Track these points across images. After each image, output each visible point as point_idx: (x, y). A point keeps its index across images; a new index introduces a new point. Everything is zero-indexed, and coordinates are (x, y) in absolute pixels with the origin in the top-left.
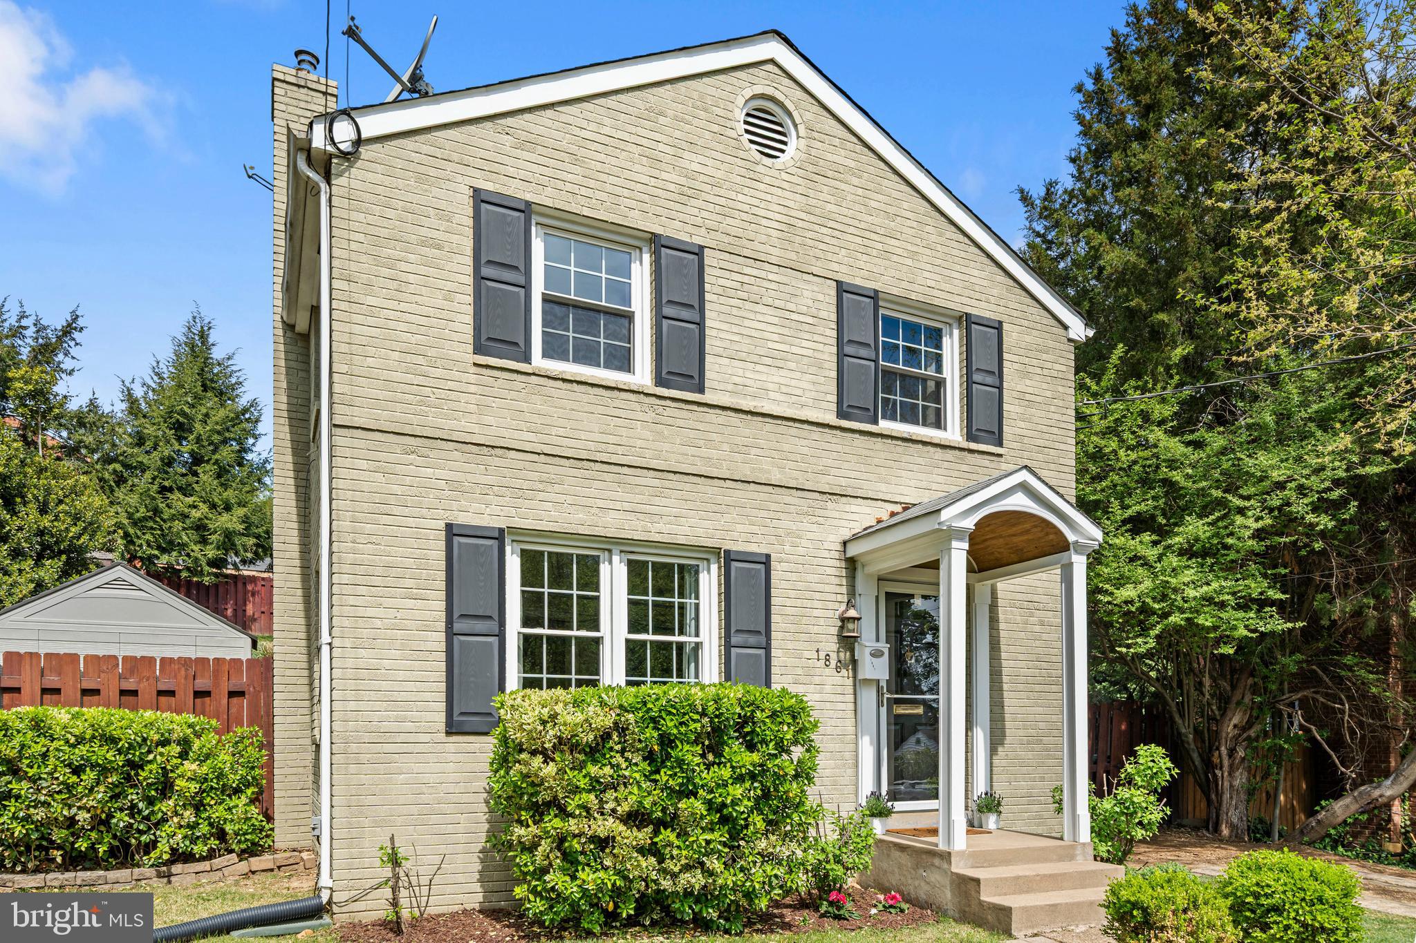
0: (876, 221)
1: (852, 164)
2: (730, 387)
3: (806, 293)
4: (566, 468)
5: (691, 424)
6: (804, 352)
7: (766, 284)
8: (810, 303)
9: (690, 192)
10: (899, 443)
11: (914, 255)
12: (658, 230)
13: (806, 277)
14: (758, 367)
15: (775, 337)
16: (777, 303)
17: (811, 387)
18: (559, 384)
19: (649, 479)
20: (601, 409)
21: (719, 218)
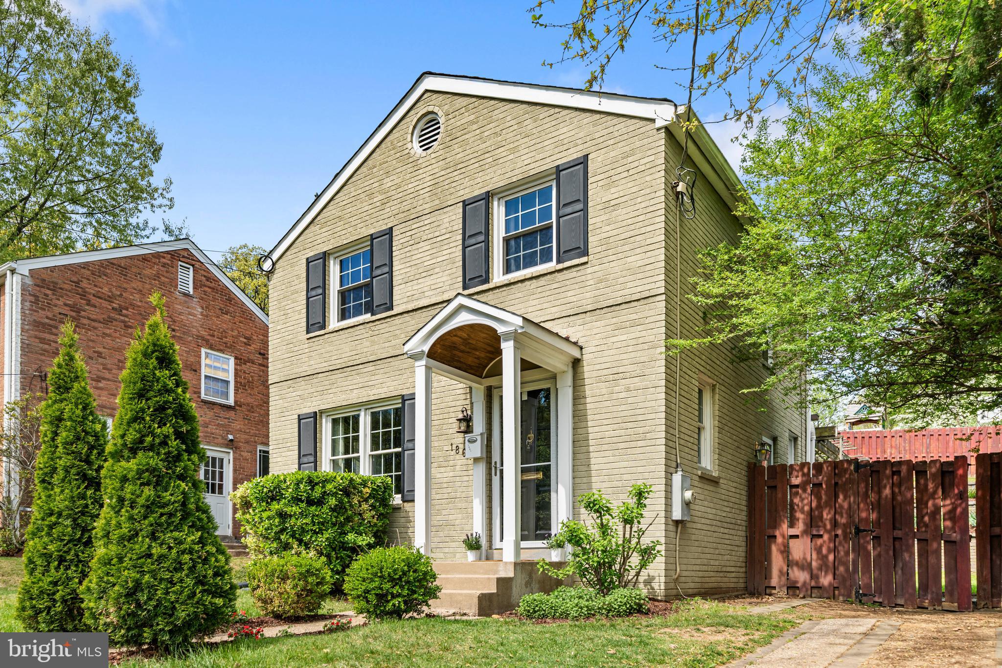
0: (488, 144)
1: (472, 117)
2: (405, 300)
3: (445, 221)
4: (338, 375)
5: (387, 330)
6: (444, 258)
7: (423, 229)
8: (447, 225)
9: (386, 201)
10: (505, 289)
11: (514, 150)
12: (372, 231)
13: (445, 210)
14: (420, 281)
15: (428, 258)
16: (430, 236)
17: (449, 278)
18: (335, 334)
19: (370, 368)
20: (350, 339)
21: (399, 206)
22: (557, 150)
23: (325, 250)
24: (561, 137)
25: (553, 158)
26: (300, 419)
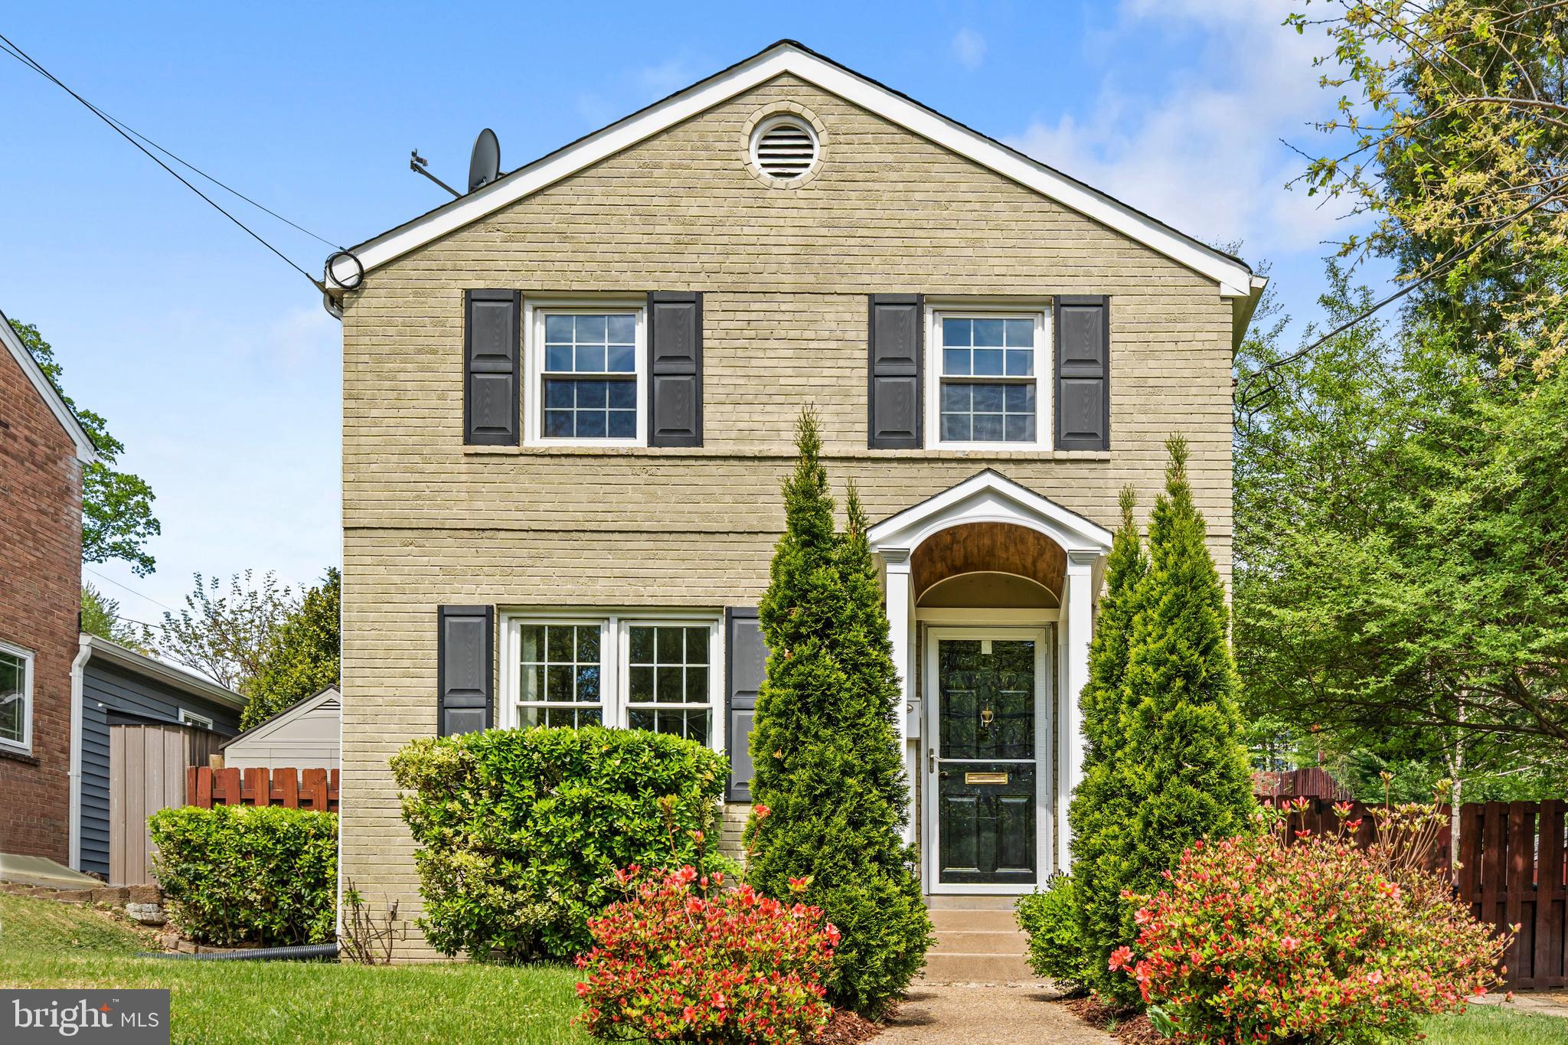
0: (921, 214)
1: (890, 158)
2: (733, 435)
3: (828, 317)
4: (555, 542)
5: (688, 480)
6: (826, 381)
7: (778, 316)
8: (834, 326)
9: (686, 239)
10: (954, 465)
11: (974, 243)
12: (651, 286)
13: (827, 298)
14: (768, 408)
15: (789, 371)
16: (792, 334)
17: (835, 419)
18: (547, 460)
19: (642, 543)
20: (589, 479)
21: (721, 258)
22: (1054, 270)
23: (518, 286)
24: (1063, 253)
25: (1050, 281)
26: (443, 613)
